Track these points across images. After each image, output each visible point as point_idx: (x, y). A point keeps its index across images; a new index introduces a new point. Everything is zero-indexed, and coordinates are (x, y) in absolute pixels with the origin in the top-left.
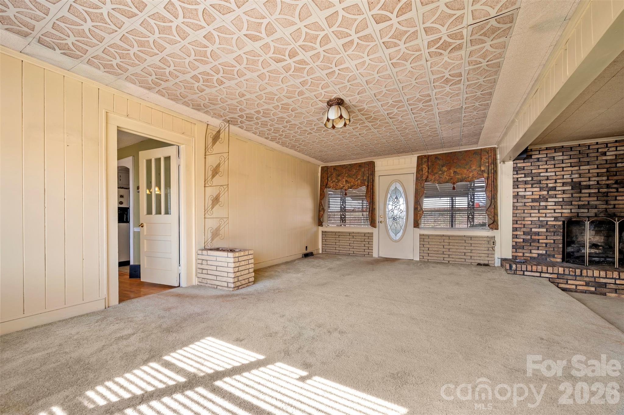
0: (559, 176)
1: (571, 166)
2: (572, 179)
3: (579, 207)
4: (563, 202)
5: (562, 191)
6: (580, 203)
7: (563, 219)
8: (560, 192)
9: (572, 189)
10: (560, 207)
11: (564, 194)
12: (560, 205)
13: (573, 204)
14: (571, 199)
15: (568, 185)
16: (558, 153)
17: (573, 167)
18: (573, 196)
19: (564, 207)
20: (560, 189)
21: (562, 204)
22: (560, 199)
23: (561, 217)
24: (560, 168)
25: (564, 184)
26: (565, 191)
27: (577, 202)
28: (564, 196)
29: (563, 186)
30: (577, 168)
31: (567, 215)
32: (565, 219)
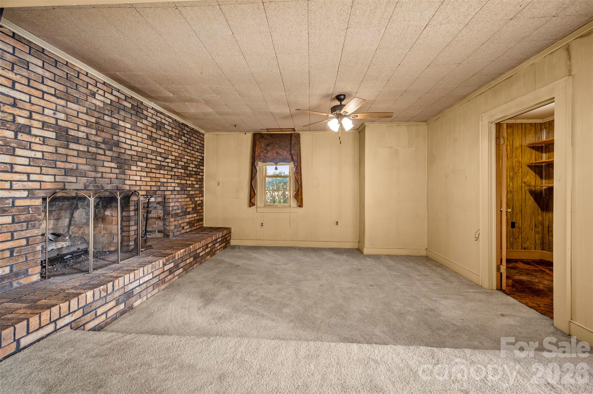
0: (36, 107)
1: (55, 95)
2: (57, 119)
3: (67, 172)
4: (43, 161)
5: (41, 139)
6: (68, 166)
7: (42, 194)
8: (38, 139)
9: (56, 139)
10: (38, 170)
11: (44, 144)
12: (38, 166)
13: (57, 166)
14: (55, 157)
15: (50, 129)
16: (36, 59)
17: (58, 98)
18: (58, 152)
19: (44, 170)
20: (39, 134)
21: (41, 165)
22: (37, 153)
23: (40, 189)
24: (38, 92)
25: (45, 125)
26: (46, 139)
27: (63, 164)
28: (45, 148)
29: (42, 129)
30: (63, 102)
31: (48, 186)
32: (46, 193)
